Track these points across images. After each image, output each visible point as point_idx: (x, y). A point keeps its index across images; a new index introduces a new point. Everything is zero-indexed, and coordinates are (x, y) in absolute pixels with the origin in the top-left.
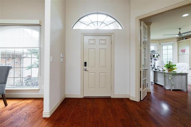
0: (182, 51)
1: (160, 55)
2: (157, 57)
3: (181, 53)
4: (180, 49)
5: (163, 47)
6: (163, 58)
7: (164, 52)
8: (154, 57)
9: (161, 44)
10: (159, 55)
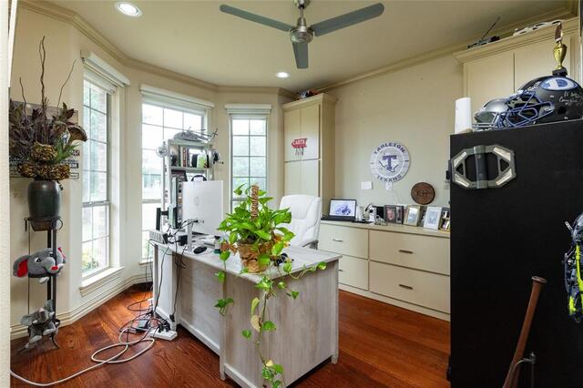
0: (295, 146)
1: (220, 155)
2: (208, 167)
3: (291, 152)
4: (290, 140)
5: (234, 121)
6: (234, 175)
7: (239, 146)
8: (194, 164)
9: (227, 106)
10: (216, 158)
